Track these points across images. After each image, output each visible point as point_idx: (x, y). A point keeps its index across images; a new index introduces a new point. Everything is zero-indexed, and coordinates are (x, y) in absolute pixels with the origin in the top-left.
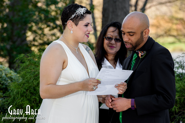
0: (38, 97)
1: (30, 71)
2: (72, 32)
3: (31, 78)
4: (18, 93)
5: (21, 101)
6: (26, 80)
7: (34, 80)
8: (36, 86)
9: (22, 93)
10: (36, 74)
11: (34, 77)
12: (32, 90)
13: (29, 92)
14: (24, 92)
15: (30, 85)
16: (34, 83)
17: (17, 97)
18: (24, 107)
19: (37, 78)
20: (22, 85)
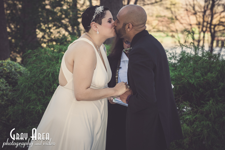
0: (44, 90)
1: (36, 65)
2: (98, 32)
3: (37, 73)
4: (25, 87)
5: (29, 94)
6: (33, 74)
7: (40, 74)
8: (42, 80)
9: (29, 86)
10: (42, 68)
11: (40, 71)
12: (38, 83)
13: (36, 85)
14: (31, 86)
15: (37, 79)
16: (40, 77)
17: (24, 91)
18: (31, 99)
19: (43, 72)
20: (29, 79)
